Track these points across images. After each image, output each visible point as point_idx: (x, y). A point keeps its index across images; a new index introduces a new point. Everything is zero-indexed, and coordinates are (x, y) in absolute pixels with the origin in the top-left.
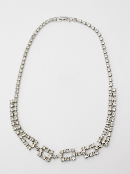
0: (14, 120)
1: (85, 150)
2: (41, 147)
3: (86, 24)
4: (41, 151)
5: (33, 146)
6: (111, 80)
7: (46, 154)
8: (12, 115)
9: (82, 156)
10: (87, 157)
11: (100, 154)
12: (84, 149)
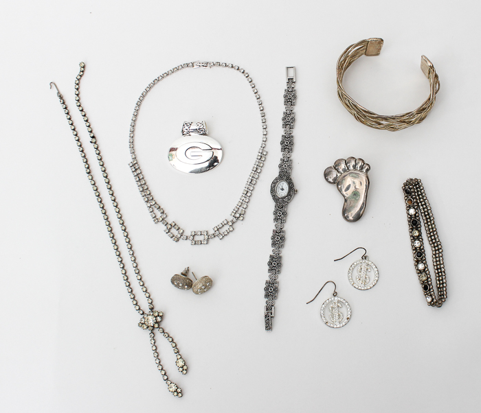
0: (141, 185)
1: (218, 230)
2: (170, 223)
3: (232, 67)
4: (169, 226)
5: (161, 219)
6: (265, 133)
7: (174, 231)
8: (138, 179)
9: (217, 237)
10: (221, 237)
11: (236, 230)
12: (216, 229)
